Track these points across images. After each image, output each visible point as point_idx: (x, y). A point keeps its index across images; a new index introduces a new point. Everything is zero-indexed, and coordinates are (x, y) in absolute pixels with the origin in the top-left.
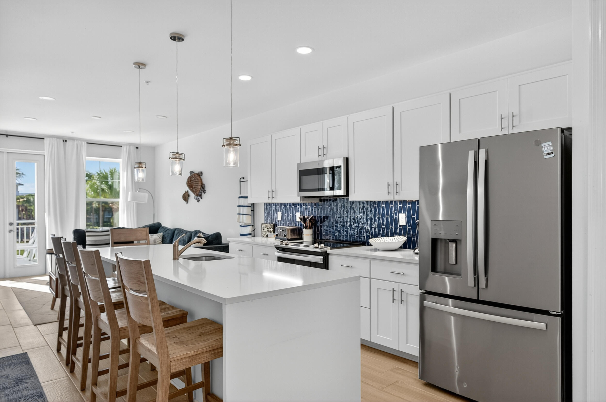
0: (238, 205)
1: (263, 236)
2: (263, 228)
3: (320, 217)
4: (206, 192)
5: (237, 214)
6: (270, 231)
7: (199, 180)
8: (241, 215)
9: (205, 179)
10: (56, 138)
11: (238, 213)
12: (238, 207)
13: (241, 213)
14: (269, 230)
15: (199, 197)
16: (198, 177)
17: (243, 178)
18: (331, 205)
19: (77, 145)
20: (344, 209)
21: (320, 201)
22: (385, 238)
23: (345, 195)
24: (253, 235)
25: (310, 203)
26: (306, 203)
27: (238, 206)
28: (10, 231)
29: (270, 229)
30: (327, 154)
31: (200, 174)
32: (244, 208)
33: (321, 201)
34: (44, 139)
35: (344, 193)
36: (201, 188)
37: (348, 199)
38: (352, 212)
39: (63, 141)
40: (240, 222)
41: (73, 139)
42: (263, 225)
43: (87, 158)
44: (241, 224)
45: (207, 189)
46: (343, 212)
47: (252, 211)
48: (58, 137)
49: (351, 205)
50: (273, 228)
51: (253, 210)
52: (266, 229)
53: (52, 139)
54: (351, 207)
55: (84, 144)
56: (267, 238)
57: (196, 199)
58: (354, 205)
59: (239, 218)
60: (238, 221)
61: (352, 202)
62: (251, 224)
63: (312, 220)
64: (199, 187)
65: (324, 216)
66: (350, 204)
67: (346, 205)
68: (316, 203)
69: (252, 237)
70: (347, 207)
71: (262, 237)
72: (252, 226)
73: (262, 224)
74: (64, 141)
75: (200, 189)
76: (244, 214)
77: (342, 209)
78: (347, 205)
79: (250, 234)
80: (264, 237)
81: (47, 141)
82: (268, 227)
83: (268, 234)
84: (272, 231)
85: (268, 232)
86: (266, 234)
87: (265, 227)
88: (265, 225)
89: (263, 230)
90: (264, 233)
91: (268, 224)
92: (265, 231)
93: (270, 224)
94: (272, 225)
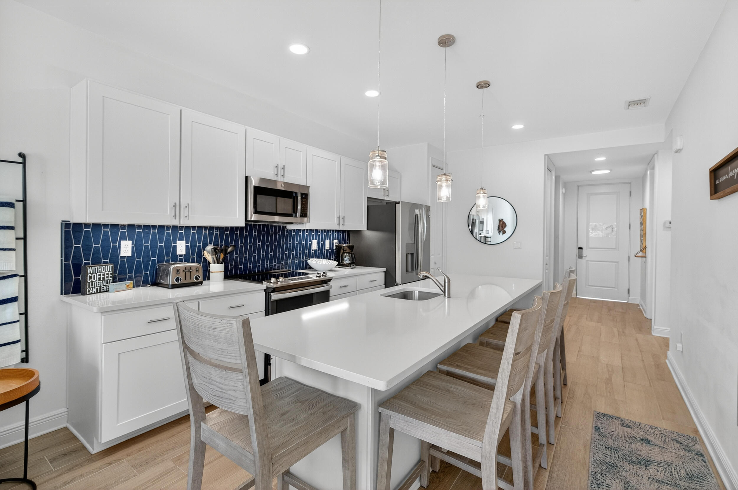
6: (106, 279)
14: (104, 278)
29: (106, 276)
42: (91, 270)
50: (112, 272)
51: (22, 236)
52: (98, 277)
80: (91, 294)
82: (102, 272)
83: (102, 287)
84: (109, 278)
85: (103, 281)
86: (96, 287)
87: (95, 273)
88: (95, 268)
89: (89, 280)
90: (92, 285)
91: (101, 267)
92: (94, 282)
93: (106, 265)
94: (110, 267)
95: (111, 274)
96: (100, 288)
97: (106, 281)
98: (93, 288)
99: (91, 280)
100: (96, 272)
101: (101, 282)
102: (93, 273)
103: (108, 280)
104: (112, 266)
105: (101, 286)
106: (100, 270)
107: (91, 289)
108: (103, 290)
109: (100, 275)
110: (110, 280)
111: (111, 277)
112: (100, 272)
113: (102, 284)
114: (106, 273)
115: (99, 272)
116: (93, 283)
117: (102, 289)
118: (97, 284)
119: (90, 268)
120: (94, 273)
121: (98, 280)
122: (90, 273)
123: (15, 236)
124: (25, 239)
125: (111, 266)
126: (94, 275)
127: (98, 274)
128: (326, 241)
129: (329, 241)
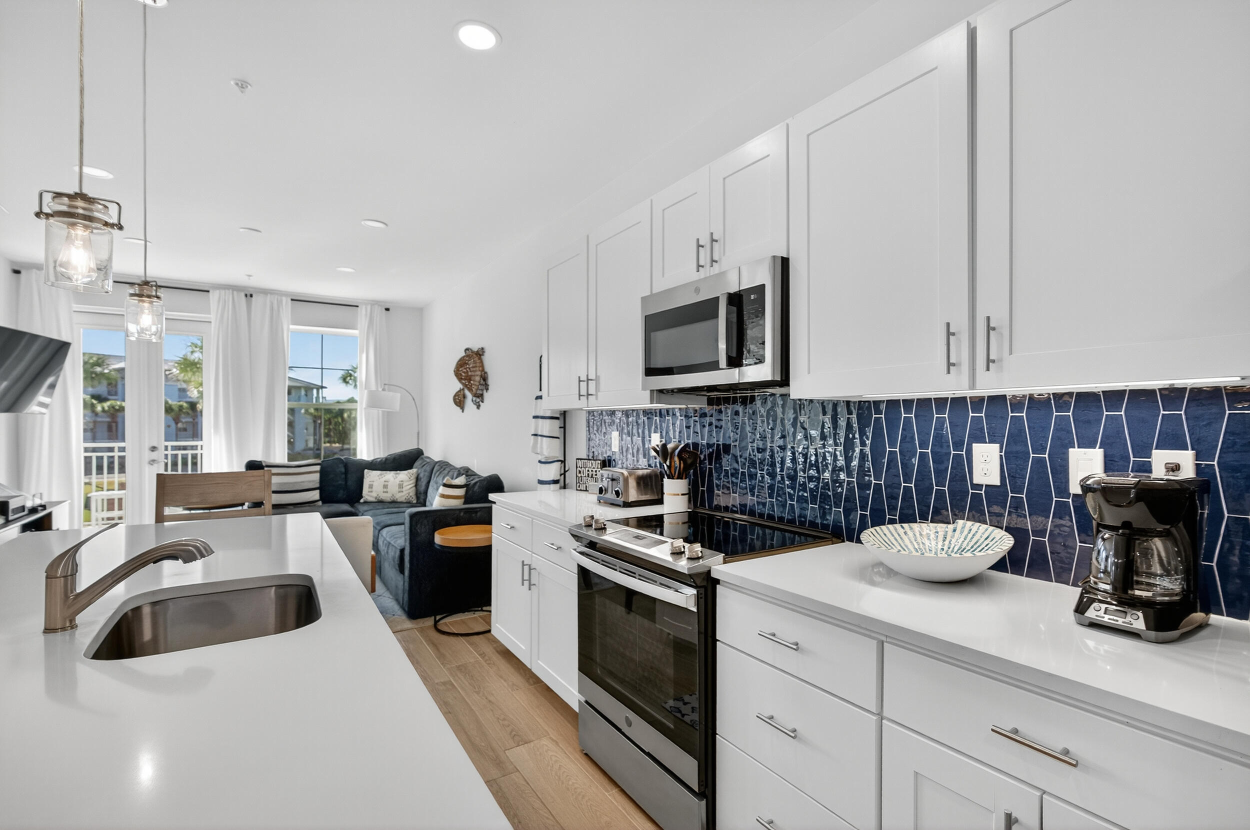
0: (534, 415)
1: (578, 488)
2: (578, 469)
3: (709, 446)
4: (490, 388)
5: (533, 435)
6: (594, 476)
7: (478, 365)
8: (540, 438)
9: (489, 361)
10: (231, 291)
11: (533, 433)
12: (534, 420)
13: (540, 433)
15: (478, 400)
16: (476, 359)
18: (737, 413)
19: (272, 304)
20: (775, 425)
21: (708, 404)
22: (915, 526)
23: (778, 378)
24: (563, 485)
25: (683, 409)
26: (673, 409)
27: (535, 417)
28: (152, 462)
30: (720, 259)
31: (480, 353)
32: (544, 420)
33: (710, 402)
34: (208, 291)
35: (774, 374)
36: (482, 381)
37: (785, 396)
38: (800, 436)
39: (246, 295)
40: (538, 454)
41: (265, 292)
42: (580, 463)
43: (292, 327)
44: (540, 458)
45: (490, 381)
46: (772, 437)
47: (560, 428)
48: (234, 288)
49: (795, 412)
52: (587, 473)
53: (223, 292)
54: (796, 419)
55: (286, 301)
57: (474, 404)
58: (805, 415)
59: (536, 443)
60: (533, 452)
61: (800, 405)
62: (558, 457)
63: (686, 456)
64: (478, 378)
65: (720, 445)
66: (792, 411)
67: (780, 415)
68: (697, 409)
69: (561, 488)
70: (782, 420)
71: (577, 490)
72: (560, 463)
73: (577, 459)
74: (249, 296)
75: (479, 382)
76: (545, 434)
77: (768, 424)
78: (783, 413)
79: (556, 482)
80: (581, 490)
81: (214, 296)
82: (591, 468)
85: (591, 478)
88: (584, 462)
90: (582, 481)
91: (589, 461)
92: (583, 477)
94: (598, 463)
97: (595, 479)
99: (580, 475)
100: (585, 467)
102: (582, 467)
106: (589, 465)
107: (581, 484)
114: (594, 469)
119: (580, 460)
121: (587, 476)
126: (583, 470)
127: (587, 469)
128: (1071, 450)
129: (1102, 450)
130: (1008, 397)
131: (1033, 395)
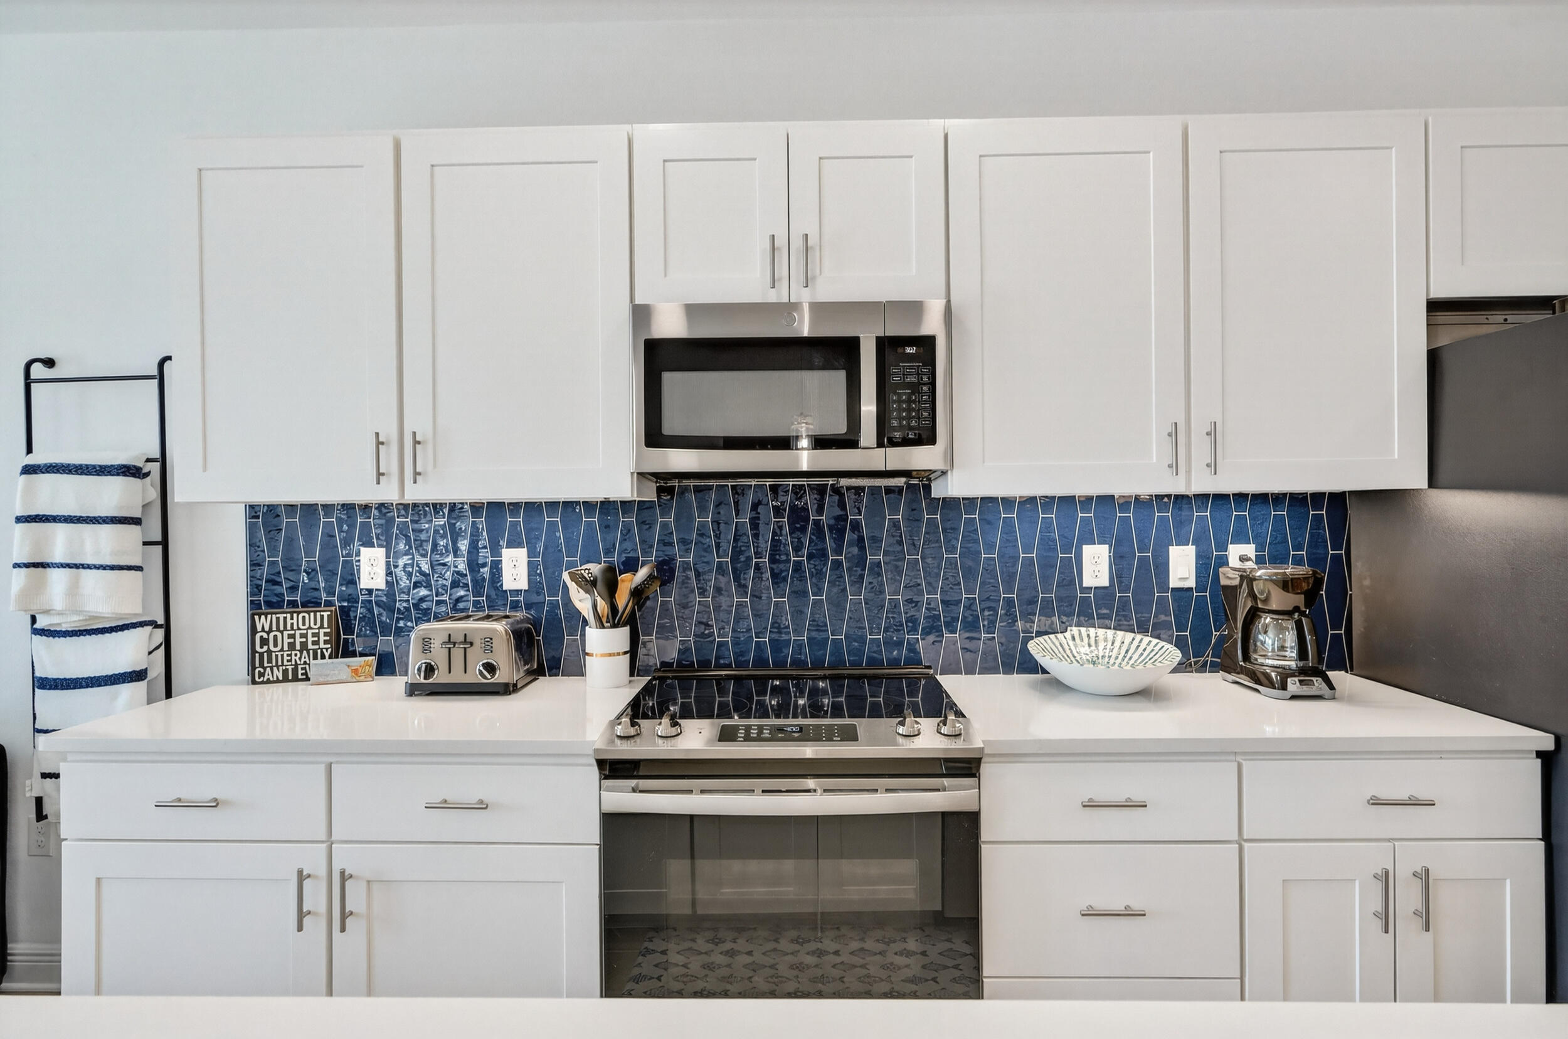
0: (21, 512)
1: (258, 679)
2: (258, 635)
6: (310, 646)
11: (23, 561)
12: (24, 527)
13: (56, 559)
14: (304, 646)
17: (50, 363)
24: (163, 681)
27: (26, 519)
29: (310, 639)
30: (816, 276)
32: (78, 527)
42: (264, 622)
47: (146, 543)
50: (329, 630)
51: (158, 537)
52: (288, 641)
56: (301, 686)
59: (36, 587)
62: (140, 615)
69: (153, 688)
71: (255, 682)
72: (149, 629)
79: (138, 676)
80: (268, 682)
82: (299, 629)
83: (300, 667)
84: (322, 645)
85: (301, 652)
86: (283, 665)
87: (278, 630)
88: (278, 619)
89: (261, 647)
90: (270, 661)
91: (295, 615)
92: (275, 652)
93: (312, 612)
94: (322, 617)
95: (326, 634)
96: (295, 671)
97: (311, 652)
98: (272, 668)
99: (265, 648)
100: (282, 628)
101: (296, 655)
102: (271, 630)
103: (319, 651)
104: (329, 613)
105: (296, 665)
106: (292, 624)
107: (268, 669)
108: (302, 674)
109: (293, 636)
110: (324, 651)
111: (325, 642)
112: (292, 629)
113: (300, 659)
114: (310, 632)
115: (289, 627)
116: (274, 654)
117: (300, 672)
118: (286, 658)
119: (263, 617)
120: (274, 628)
121: (286, 648)
122: (263, 630)
123: (143, 536)
124: (164, 543)
125: (326, 614)
126: (275, 637)
127: (286, 633)
128: (1170, 547)
129: (1194, 547)
130: (1116, 497)
131: (1140, 496)
